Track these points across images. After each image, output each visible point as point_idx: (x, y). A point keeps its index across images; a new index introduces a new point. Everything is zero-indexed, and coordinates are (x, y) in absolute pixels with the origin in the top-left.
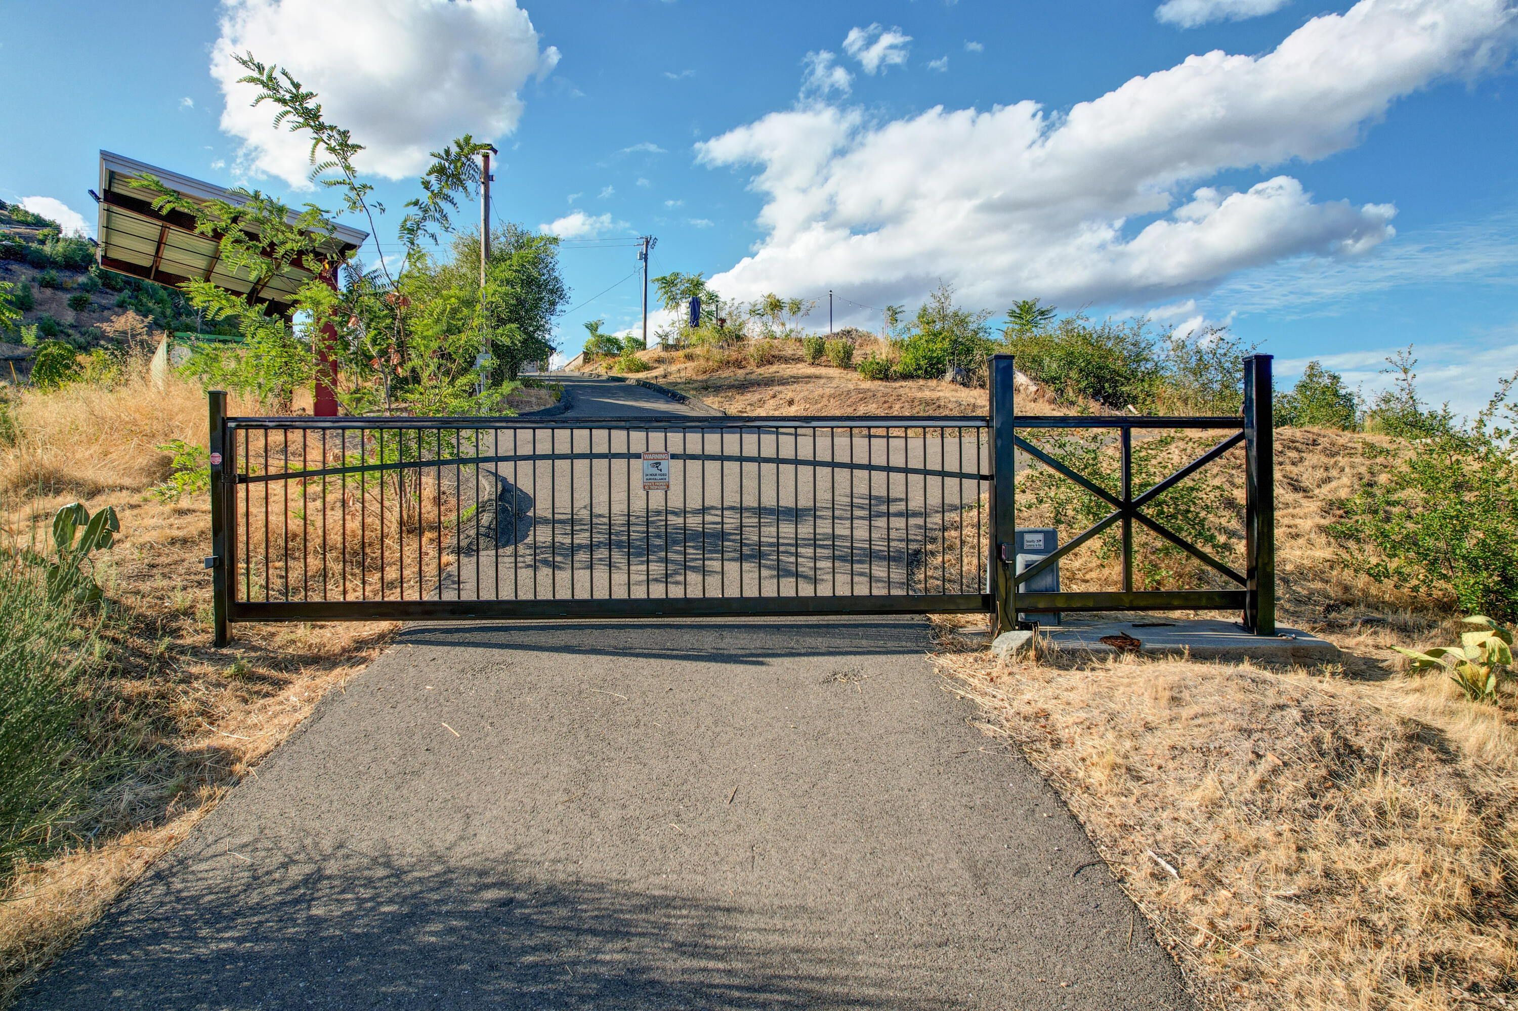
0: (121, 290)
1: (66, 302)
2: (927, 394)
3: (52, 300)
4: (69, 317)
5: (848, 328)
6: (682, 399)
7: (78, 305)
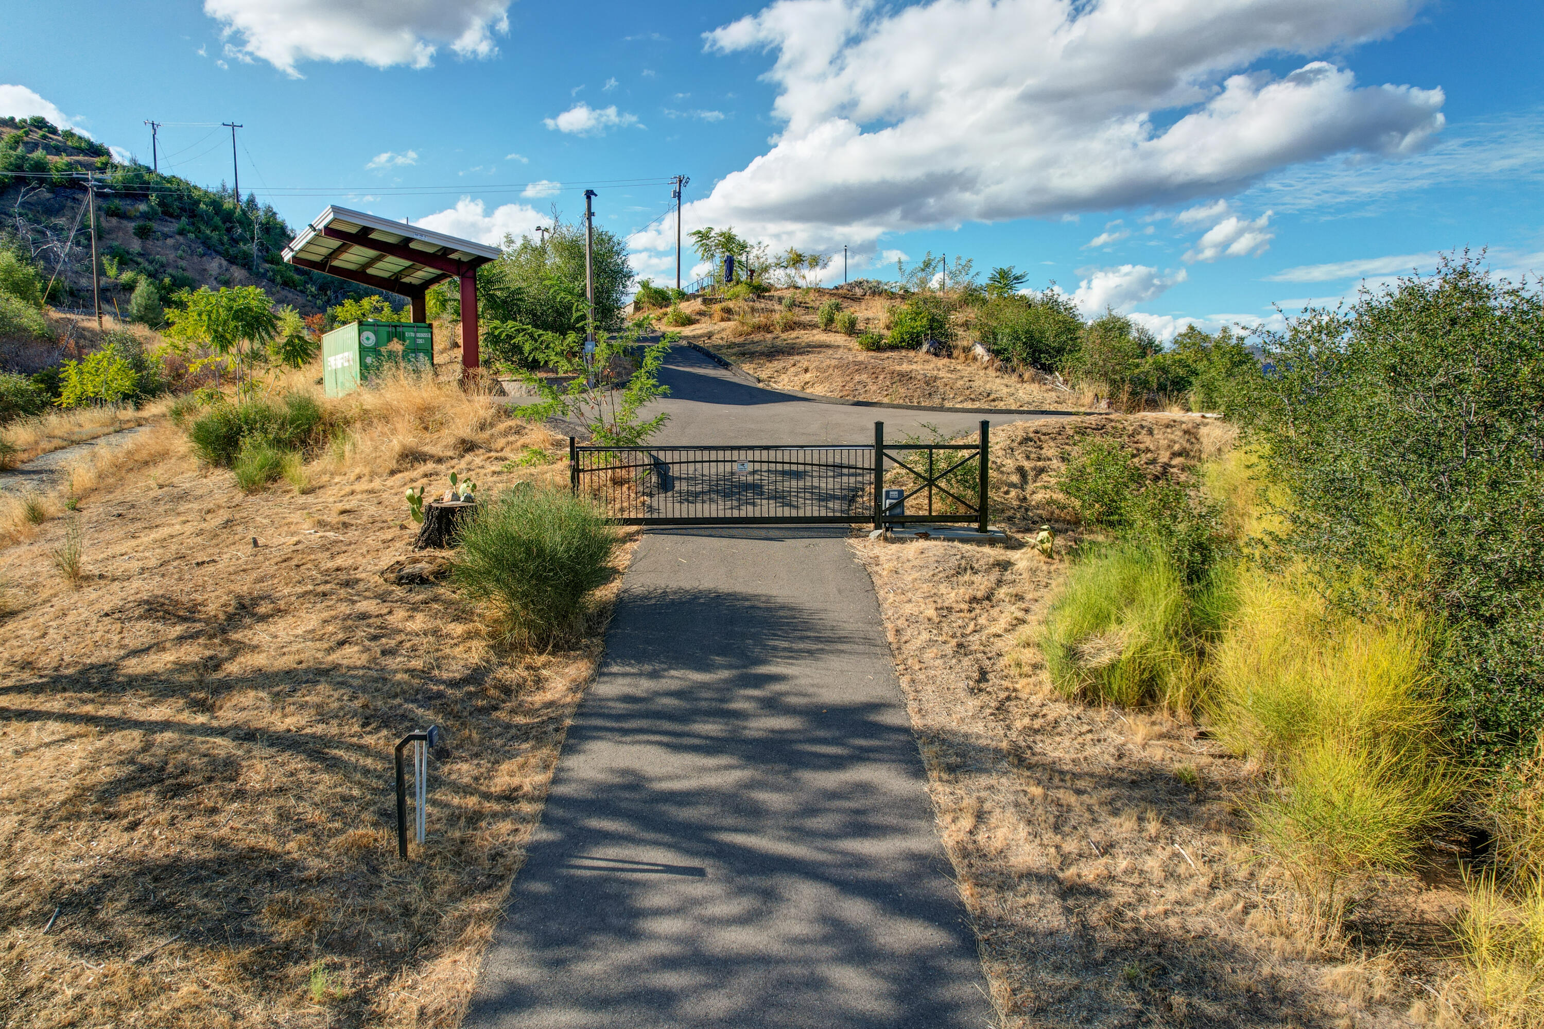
0: (178, 218)
1: (132, 231)
2: (905, 367)
3: (119, 228)
4: (136, 246)
5: (860, 279)
6: (726, 365)
7: (143, 233)
